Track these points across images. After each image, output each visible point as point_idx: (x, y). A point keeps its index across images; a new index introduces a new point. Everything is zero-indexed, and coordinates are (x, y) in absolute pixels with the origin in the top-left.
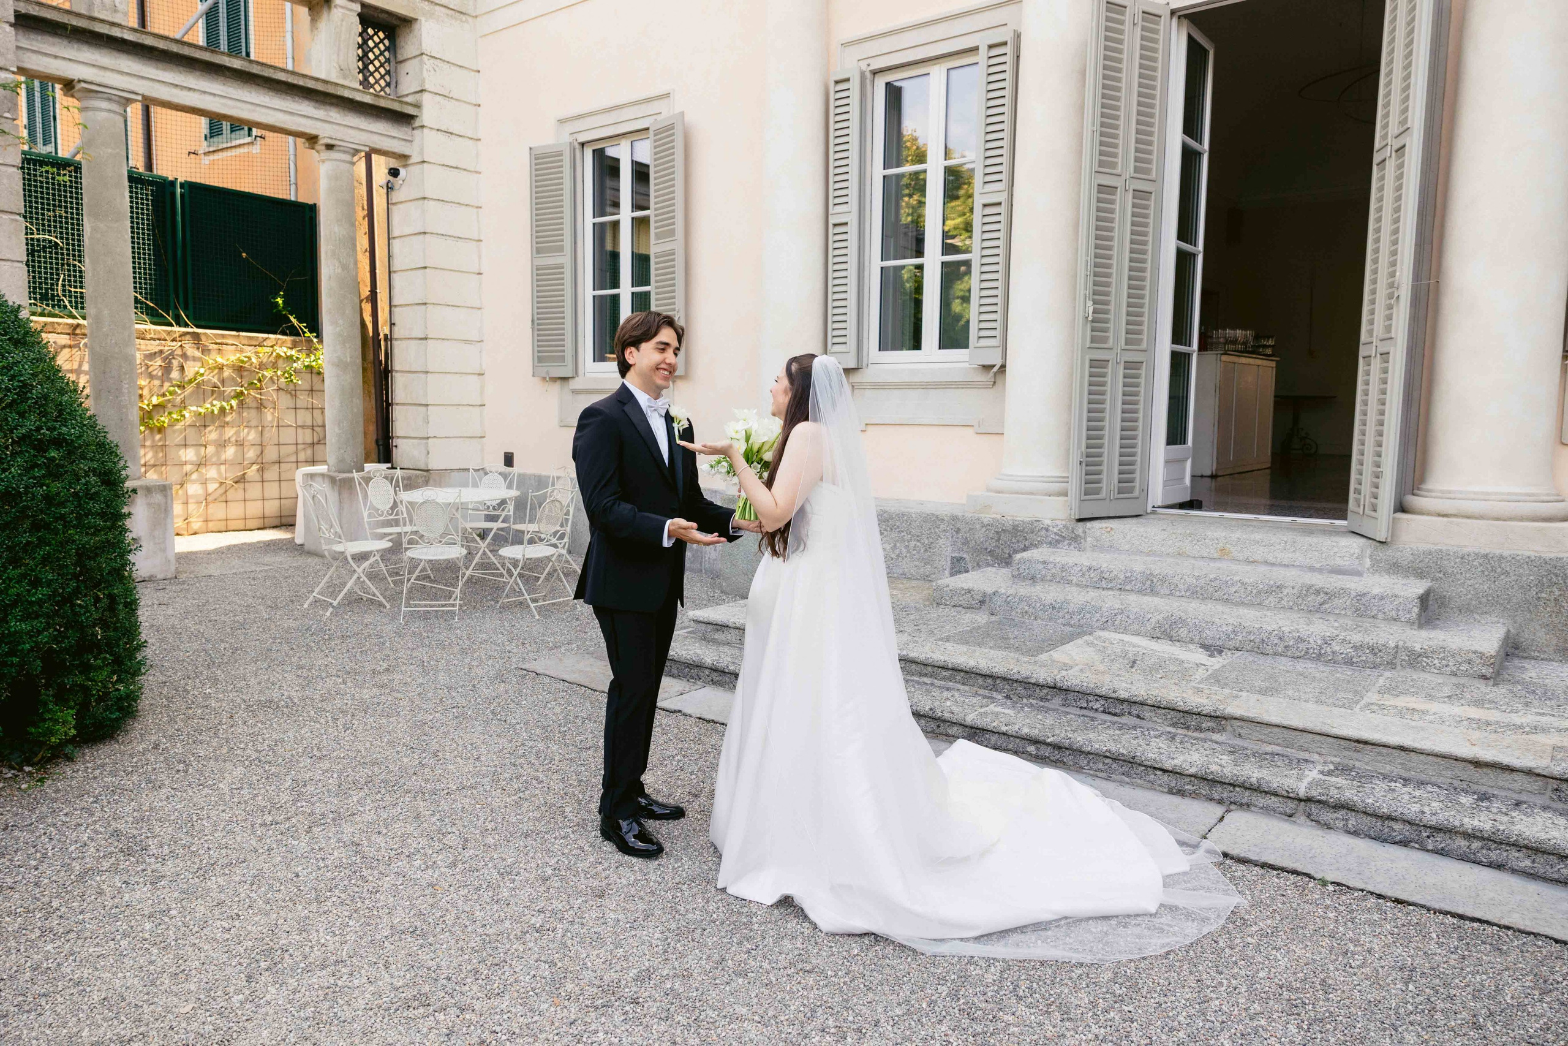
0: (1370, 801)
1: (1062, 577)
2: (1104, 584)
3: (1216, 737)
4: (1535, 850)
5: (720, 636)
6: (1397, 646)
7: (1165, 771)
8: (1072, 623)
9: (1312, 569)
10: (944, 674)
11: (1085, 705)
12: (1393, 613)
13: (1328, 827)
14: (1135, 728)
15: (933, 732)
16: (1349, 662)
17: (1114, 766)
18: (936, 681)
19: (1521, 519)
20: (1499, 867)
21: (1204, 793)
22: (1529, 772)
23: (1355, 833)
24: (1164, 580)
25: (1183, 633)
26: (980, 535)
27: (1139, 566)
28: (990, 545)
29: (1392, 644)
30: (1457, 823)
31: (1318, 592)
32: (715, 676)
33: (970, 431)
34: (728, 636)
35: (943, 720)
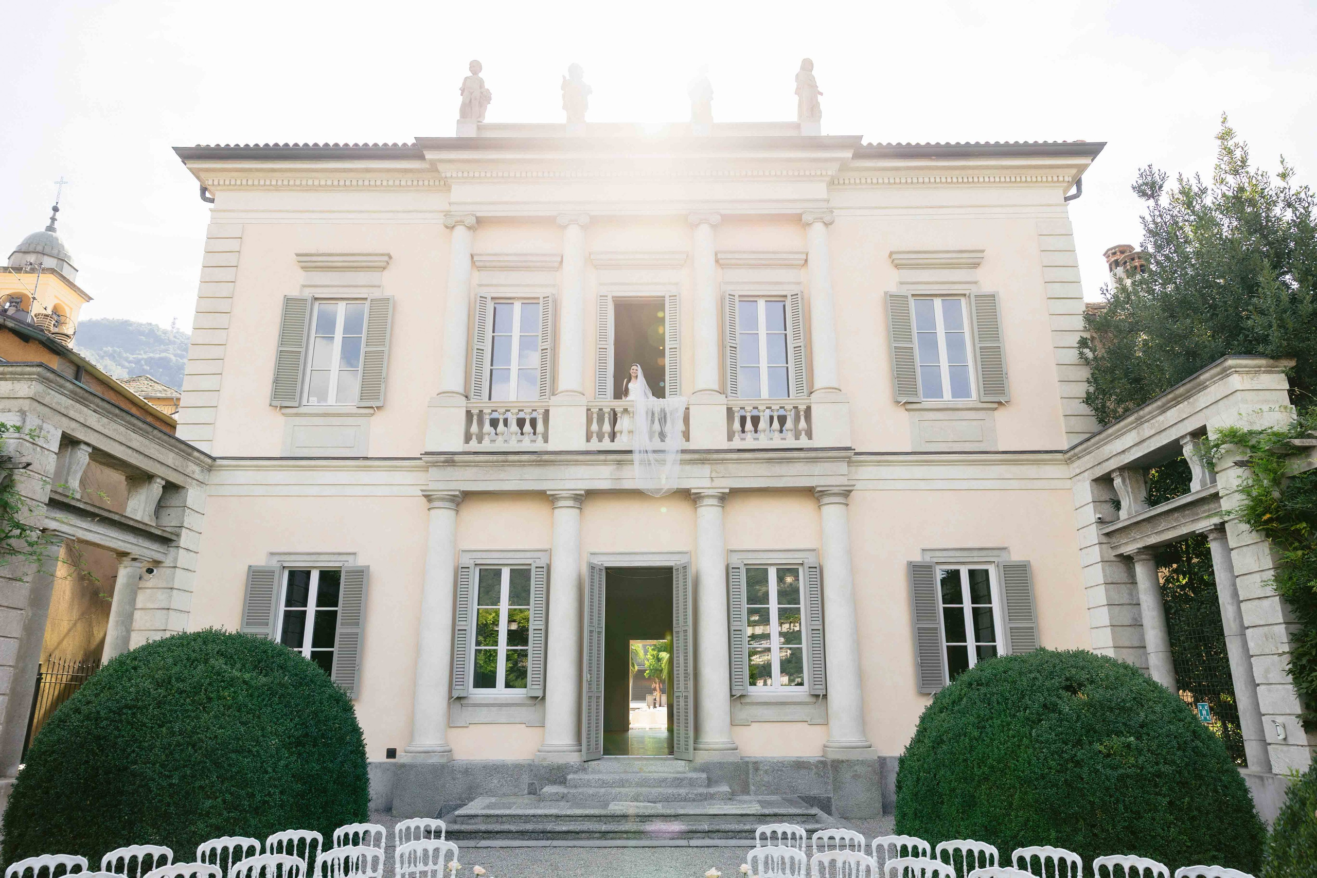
0: (724, 829)
1: (588, 784)
2: (604, 785)
5: (472, 821)
6: (707, 794)
8: (601, 800)
9: (670, 773)
12: (700, 784)
13: (713, 839)
15: (588, 838)
16: (694, 800)
19: (728, 750)
22: (753, 815)
23: (720, 839)
24: (627, 781)
25: (642, 798)
26: (542, 772)
27: (617, 777)
28: (547, 776)
31: (678, 780)
32: (485, 835)
33: (524, 725)
34: (476, 820)
35: (593, 832)
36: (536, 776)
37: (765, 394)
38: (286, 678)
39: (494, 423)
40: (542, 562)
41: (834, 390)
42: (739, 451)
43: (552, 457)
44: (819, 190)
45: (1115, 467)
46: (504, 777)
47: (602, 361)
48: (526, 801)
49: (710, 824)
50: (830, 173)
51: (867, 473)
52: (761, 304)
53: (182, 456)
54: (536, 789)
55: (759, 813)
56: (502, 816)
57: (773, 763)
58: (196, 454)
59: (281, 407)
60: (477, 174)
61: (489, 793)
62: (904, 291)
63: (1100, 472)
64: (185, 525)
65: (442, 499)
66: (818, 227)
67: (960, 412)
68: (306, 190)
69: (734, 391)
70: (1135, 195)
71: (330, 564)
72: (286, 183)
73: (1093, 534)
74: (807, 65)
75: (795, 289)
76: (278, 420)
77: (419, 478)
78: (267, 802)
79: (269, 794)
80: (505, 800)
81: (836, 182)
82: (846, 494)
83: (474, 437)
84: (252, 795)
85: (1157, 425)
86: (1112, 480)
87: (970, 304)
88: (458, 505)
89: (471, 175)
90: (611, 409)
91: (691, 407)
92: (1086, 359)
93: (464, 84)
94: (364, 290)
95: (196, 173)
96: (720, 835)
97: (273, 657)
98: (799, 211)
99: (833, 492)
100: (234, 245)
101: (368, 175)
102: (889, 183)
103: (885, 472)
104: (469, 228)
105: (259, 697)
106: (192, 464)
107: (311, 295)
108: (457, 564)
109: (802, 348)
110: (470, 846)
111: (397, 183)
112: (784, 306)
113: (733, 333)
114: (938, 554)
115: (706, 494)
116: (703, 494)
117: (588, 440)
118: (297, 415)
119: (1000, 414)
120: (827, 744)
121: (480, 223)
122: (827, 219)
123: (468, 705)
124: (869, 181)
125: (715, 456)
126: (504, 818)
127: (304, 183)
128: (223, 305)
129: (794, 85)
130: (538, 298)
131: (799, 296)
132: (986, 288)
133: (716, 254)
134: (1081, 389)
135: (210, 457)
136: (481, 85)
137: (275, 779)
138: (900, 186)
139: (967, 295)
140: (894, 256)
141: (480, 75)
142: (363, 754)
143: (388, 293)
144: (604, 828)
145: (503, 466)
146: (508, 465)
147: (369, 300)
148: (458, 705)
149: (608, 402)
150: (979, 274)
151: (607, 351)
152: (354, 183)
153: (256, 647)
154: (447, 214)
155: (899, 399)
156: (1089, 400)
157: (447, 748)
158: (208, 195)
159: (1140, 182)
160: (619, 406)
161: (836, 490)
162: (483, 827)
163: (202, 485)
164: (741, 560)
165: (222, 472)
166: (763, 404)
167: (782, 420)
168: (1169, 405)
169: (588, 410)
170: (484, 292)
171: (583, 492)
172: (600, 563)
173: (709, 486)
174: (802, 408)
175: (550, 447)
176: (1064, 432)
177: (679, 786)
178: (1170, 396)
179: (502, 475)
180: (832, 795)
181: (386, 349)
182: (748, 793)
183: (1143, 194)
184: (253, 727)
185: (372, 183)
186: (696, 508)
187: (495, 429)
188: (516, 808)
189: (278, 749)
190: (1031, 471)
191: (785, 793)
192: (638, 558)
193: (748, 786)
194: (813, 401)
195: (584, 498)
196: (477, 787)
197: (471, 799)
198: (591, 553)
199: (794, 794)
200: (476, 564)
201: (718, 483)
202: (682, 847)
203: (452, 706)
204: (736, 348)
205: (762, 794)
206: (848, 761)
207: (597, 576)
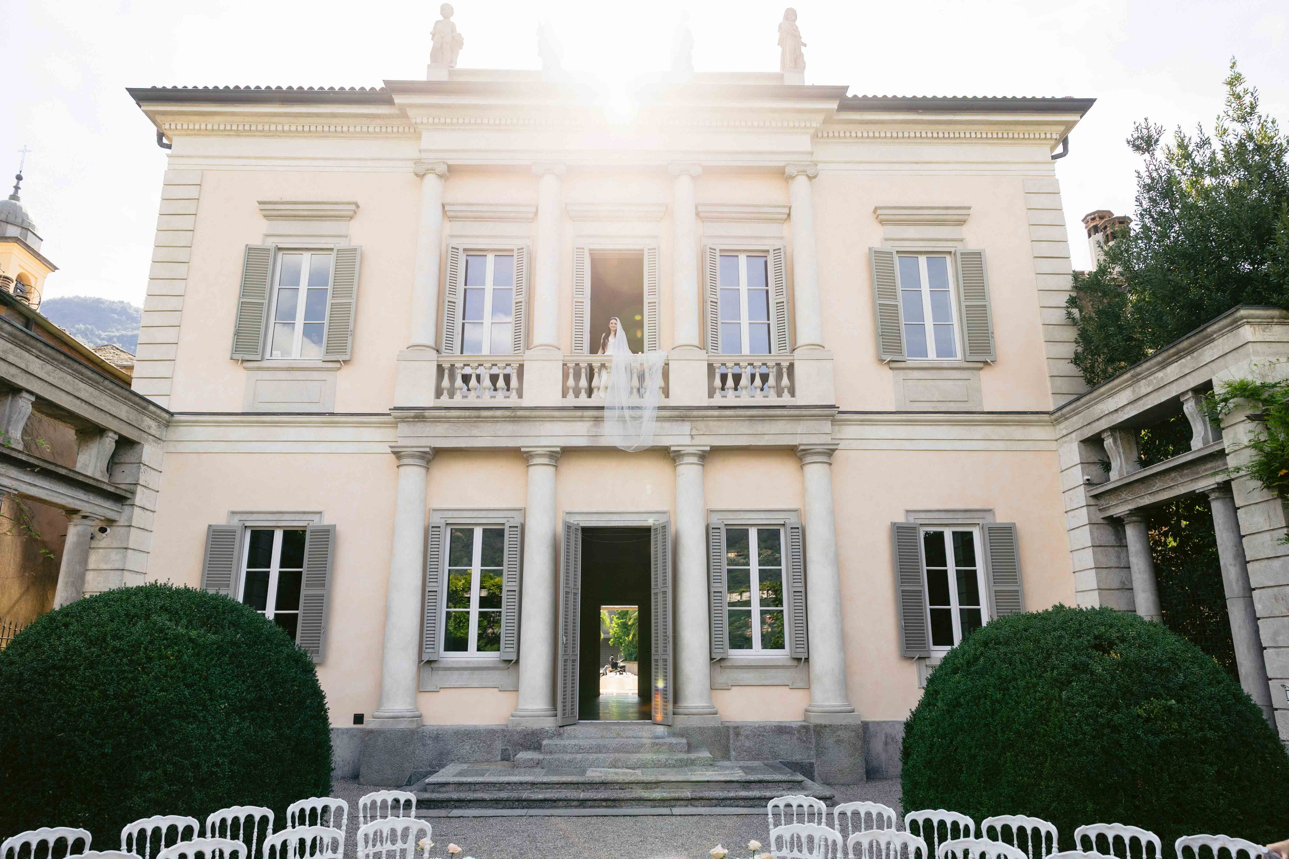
0: (707, 796)
1: (564, 750)
2: (581, 751)
3: (656, 790)
4: (744, 799)
6: (688, 759)
7: (650, 800)
8: (577, 767)
9: (649, 738)
12: (680, 749)
13: (697, 806)
14: (631, 791)
15: (565, 806)
16: (674, 766)
17: (633, 802)
19: (707, 714)
20: (737, 806)
21: (661, 805)
22: (738, 782)
23: (702, 805)
24: (604, 746)
25: (620, 764)
26: (516, 737)
27: (594, 742)
28: (521, 741)
29: (686, 759)
30: (729, 797)
31: (657, 745)
32: (457, 804)
33: (496, 690)
34: (448, 788)
35: (570, 800)
36: (509, 741)
37: (746, 350)
38: (238, 636)
39: (466, 379)
40: (517, 522)
41: (817, 347)
42: (720, 408)
43: (527, 413)
44: (803, 143)
45: (1106, 427)
46: (476, 743)
47: (579, 316)
48: (500, 768)
49: (694, 791)
50: (814, 125)
51: (850, 431)
52: (743, 259)
53: (137, 410)
54: (509, 755)
55: (743, 779)
56: (475, 784)
57: (755, 727)
58: (152, 408)
59: (243, 361)
60: (448, 121)
61: (461, 760)
62: (888, 247)
63: (1089, 432)
64: (141, 482)
65: (412, 456)
66: (802, 180)
67: (945, 371)
68: (269, 136)
69: (715, 347)
70: (1130, 149)
71: (295, 523)
72: (247, 127)
73: (1080, 496)
74: (791, 15)
75: (778, 244)
76: (239, 374)
77: (388, 435)
78: (215, 773)
79: (217, 765)
80: (477, 767)
81: (820, 135)
82: (830, 452)
83: (445, 392)
84: (197, 766)
85: (1155, 381)
86: (1103, 440)
87: (956, 261)
88: (428, 462)
89: (442, 121)
90: (588, 364)
91: (671, 362)
92: (1073, 319)
93: (435, 28)
94: (329, 240)
95: (151, 115)
96: (703, 802)
97: (224, 613)
98: (782, 164)
99: (816, 450)
100: (193, 192)
101: (335, 121)
102: (874, 137)
103: (868, 431)
104: (440, 176)
105: (206, 656)
106: (148, 419)
107: (274, 245)
108: (427, 524)
109: (785, 304)
110: (441, 815)
111: (365, 129)
112: (766, 263)
113: (713, 288)
114: (923, 515)
115: (686, 452)
116: (683, 452)
117: (564, 396)
118: (259, 369)
119: (986, 375)
120: (809, 708)
121: (451, 172)
122: (811, 172)
123: (438, 669)
124: (854, 135)
125: (695, 413)
126: (477, 786)
127: (266, 128)
128: (181, 255)
129: (777, 36)
130: (512, 250)
131: (782, 251)
132: (972, 245)
133: (696, 207)
134: (1069, 350)
135: (167, 412)
136: (453, 29)
137: (223, 748)
138: (885, 140)
139: (953, 252)
140: (879, 212)
141: (452, 19)
142: (325, 719)
143: (354, 243)
144: (582, 795)
145: (475, 422)
146: (481, 422)
147: (335, 250)
148: (428, 668)
149: (585, 358)
150: (965, 232)
151: (583, 304)
152: (320, 128)
153: (205, 602)
154: (417, 162)
155: (884, 357)
156: (1077, 360)
157: (417, 713)
158: (165, 141)
159: (1135, 136)
160: (596, 361)
161: (819, 448)
162: (455, 796)
163: (159, 441)
164: (720, 521)
165: (181, 428)
166: (745, 361)
167: (765, 378)
168: (1170, 360)
169: (564, 365)
170: (455, 243)
171: (558, 449)
172: (576, 523)
173: (690, 444)
174: (785, 364)
175: (526, 402)
176: (1050, 392)
177: (658, 752)
178: (1172, 351)
179: (475, 432)
180: (813, 761)
181: (353, 301)
182: (729, 759)
183: (1137, 148)
184: (200, 690)
185: (339, 129)
186: (675, 467)
187: (467, 385)
188: (489, 775)
189: (228, 715)
190: (1017, 432)
191: (767, 759)
192: (615, 517)
193: (729, 751)
194: (796, 357)
195: (559, 456)
196: (449, 753)
197: (442, 766)
198: (567, 513)
199: (775, 759)
200: (447, 524)
201: (698, 440)
202: (665, 815)
203: (422, 670)
204: (716, 303)
205: (743, 759)
206: (831, 725)
207: (573, 536)
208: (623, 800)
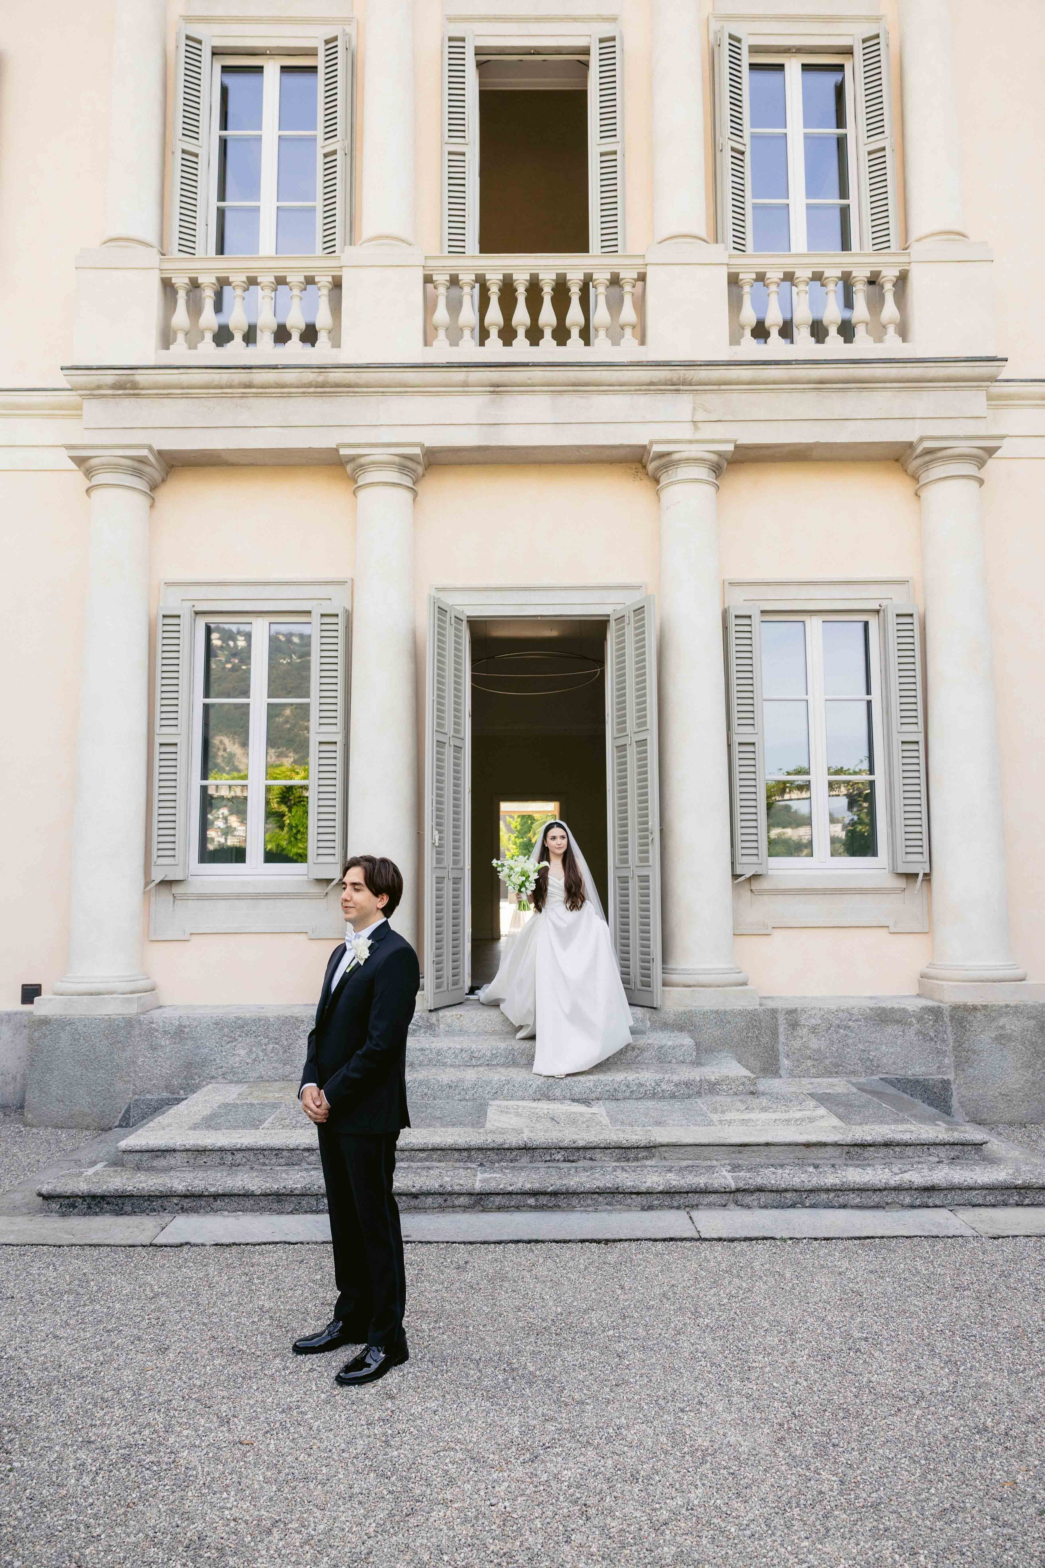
0: (773, 1182)
1: (438, 1061)
2: (474, 1062)
3: (648, 1163)
4: (861, 1190)
5: (162, 1162)
6: (701, 1080)
7: (638, 1193)
8: (467, 1098)
10: (421, 1155)
11: (549, 1158)
12: (681, 1058)
14: (592, 1168)
15: (440, 1207)
16: (673, 1096)
17: (601, 1199)
18: (412, 1164)
19: (728, 985)
20: (844, 1206)
21: (667, 1203)
22: (836, 1145)
23: (765, 1207)
25: (558, 1093)
29: (698, 1079)
30: (823, 1184)
32: (186, 1203)
33: (303, 938)
34: (171, 1160)
35: (451, 1194)
40: (335, 605)
41: (957, 237)
42: (755, 363)
43: (350, 376)
46: (259, 1044)
47: (455, 181)
49: (735, 1168)
52: (794, 76)
55: (849, 1139)
56: (233, 1151)
57: (830, 1012)
61: (230, 1076)
65: (114, 467)
69: (741, 239)
75: (871, 33)
77: (66, 428)
80: (253, 1099)
82: (984, 455)
83: (180, 337)
88: (154, 487)
90: (477, 275)
91: (649, 270)
96: (763, 1198)
99: (956, 451)
108: (152, 608)
109: (888, 152)
113: (736, 120)
115: (684, 455)
116: (676, 457)
117: (428, 342)
120: (932, 972)
123: (186, 897)
125: (703, 374)
126: (239, 1156)
130: (315, 53)
131: (881, 38)
144: (479, 1182)
145: (244, 396)
146: (256, 395)
148: (165, 897)
149: (471, 257)
151: (466, 158)
157: (142, 984)
160: (494, 269)
161: (963, 447)
164: (750, 604)
166: (806, 266)
169: (427, 277)
170: (193, 29)
171: (417, 451)
172: (457, 606)
173: (691, 438)
174: (889, 274)
175: (349, 357)
177: (635, 1063)
179: (244, 418)
180: (951, 1076)
182: (782, 1073)
186: (657, 490)
188: (269, 1129)
191: (854, 1073)
192: (535, 598)
193: (776, 1058)
194: (913, 258)
195: (420, 470)
196: (204, 1063)
197: (191, 1088)
198: (438, 589)
199: (872, 1074)
200: (197, 613)
201: (707, 432)
202: (682, 1240)
203: (153, 899)
204: (743, 153)
205: (806, 1074)
206: (985, 1007)
207: (450, 632)
208: (574, 1193)
